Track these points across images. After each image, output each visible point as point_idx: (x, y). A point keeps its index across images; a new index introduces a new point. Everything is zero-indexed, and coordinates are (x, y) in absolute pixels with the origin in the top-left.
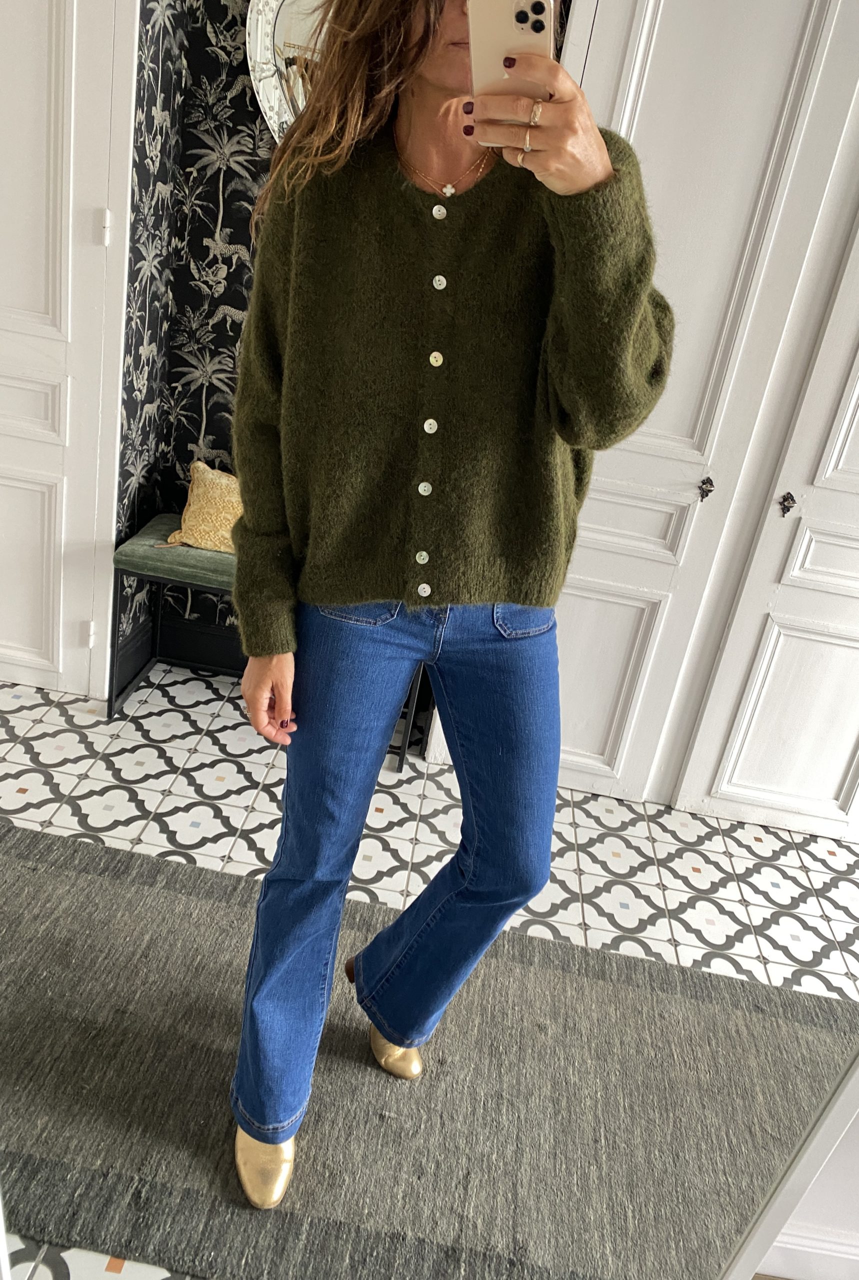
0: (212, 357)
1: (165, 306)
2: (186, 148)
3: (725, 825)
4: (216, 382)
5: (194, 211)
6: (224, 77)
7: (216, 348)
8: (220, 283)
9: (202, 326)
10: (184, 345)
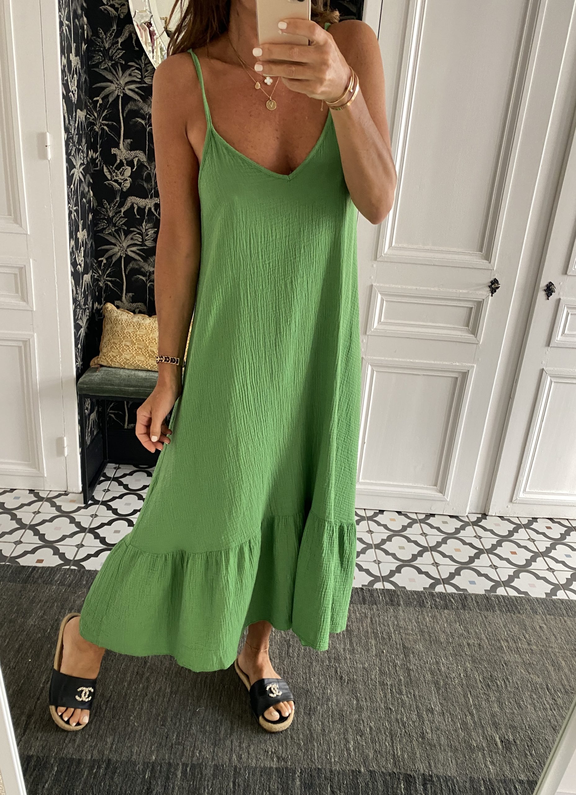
0: (126, 235)
1: (89, 202)
2: (93, 82)
3: (525, 522)
4: (130, 253)
5: (103, 129)
6: (115, 27)
7: (128, 228)
8: (127, 180)
9: (116, 213)
10: (104, 229)
